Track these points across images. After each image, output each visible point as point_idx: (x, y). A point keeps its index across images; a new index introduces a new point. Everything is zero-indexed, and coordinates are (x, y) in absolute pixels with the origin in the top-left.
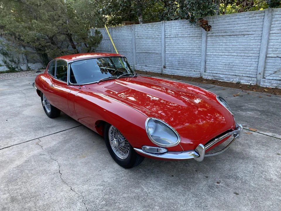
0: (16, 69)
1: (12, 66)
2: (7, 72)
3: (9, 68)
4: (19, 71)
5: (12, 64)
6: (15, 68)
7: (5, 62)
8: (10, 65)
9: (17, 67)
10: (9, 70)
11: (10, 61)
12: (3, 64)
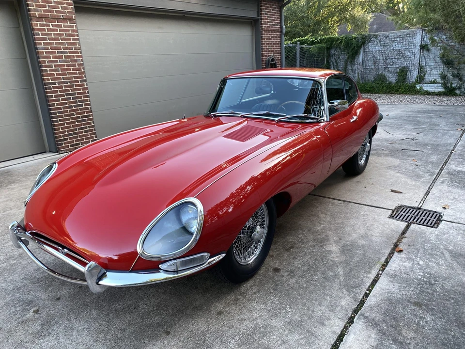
0: (457, 92)
1: (452, 84)
2: (439, 94)
3: (445, 87)
4: (461, 94)
5: (453, 82)
6: (455, 89)
7: (444, 77)
8: (450, 82)
9: (460, 88)
10: (444, 90)
11: (453, 75)
12: (439, 80)
